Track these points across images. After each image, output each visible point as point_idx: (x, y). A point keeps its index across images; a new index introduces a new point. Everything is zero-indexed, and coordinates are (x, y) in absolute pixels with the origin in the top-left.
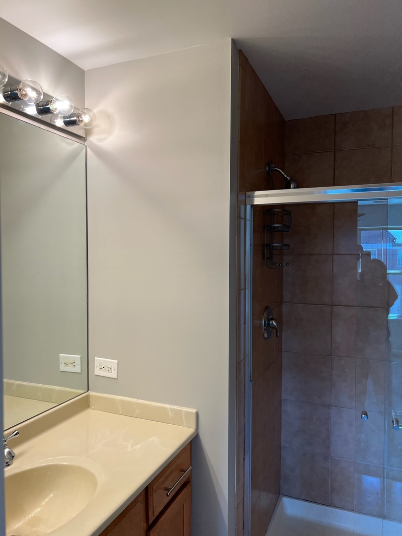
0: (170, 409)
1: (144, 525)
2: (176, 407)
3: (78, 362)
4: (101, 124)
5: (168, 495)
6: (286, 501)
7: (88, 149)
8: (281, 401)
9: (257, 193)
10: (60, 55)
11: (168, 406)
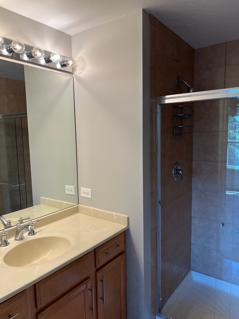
0: (115, 215)
1: (94, 269)
2: (118, 214)
3: (73, 190)
4: (79, 65)
5: (107, 256)
6: (193, 273)
7: (74, 79)
8: (191, 217)
9: (167, 96)
10: (57, 30)
11: (114, 213)
